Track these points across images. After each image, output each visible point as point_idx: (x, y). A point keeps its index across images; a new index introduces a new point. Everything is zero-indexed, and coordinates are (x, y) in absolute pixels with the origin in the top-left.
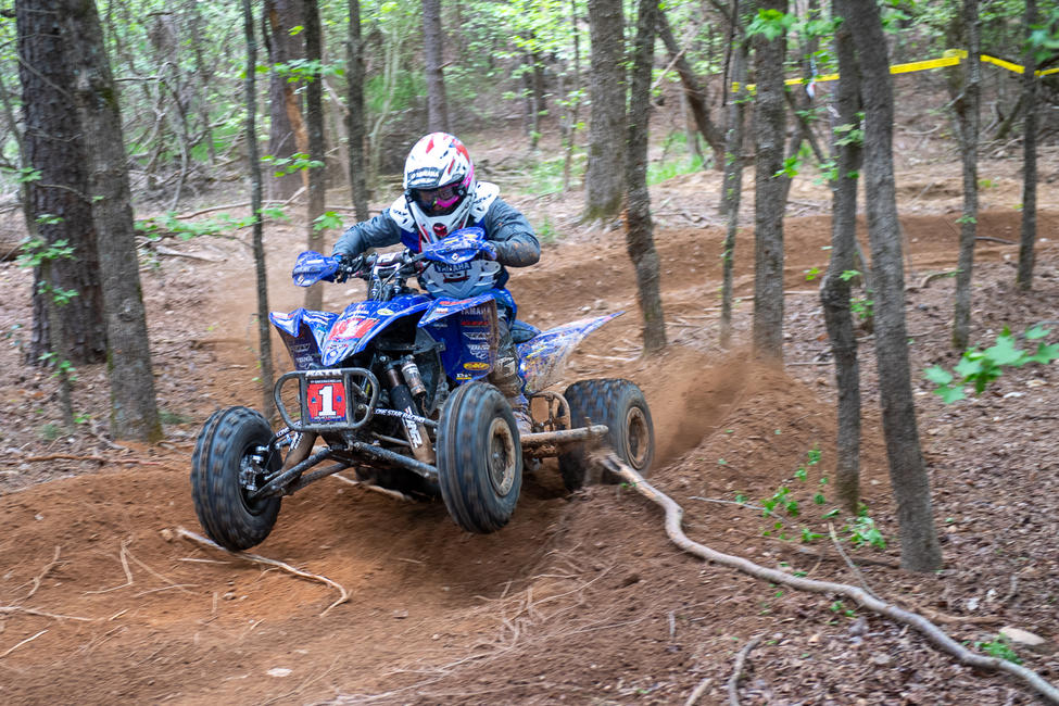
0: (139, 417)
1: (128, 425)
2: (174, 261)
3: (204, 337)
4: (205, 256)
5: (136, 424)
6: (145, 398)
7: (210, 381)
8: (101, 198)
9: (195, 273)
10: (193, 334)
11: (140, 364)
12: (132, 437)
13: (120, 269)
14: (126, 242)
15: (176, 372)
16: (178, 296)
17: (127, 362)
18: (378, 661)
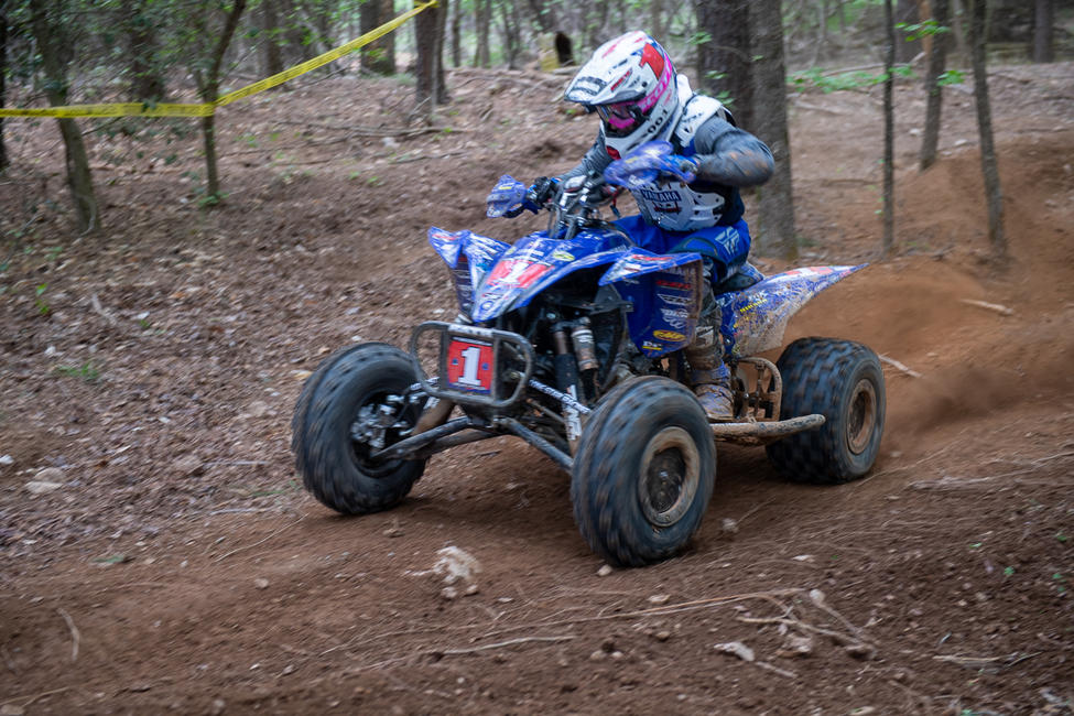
0: (780, 240)
1: (770, 246)
2: (809, 113)
3: (834, 176)
4: (836, 110)
5: (777, 245)
6: (786, 224)
7: (837, 213)
8: (760, 57)
9: (827, 124)
10: (823, 175)
11: (783, 196)
12: (774, 255)
13: (772, 117)
14: (779, 94)
15: (810, 205)
16: (812, 143)
17: (774, 194)
18: (977, 451)
